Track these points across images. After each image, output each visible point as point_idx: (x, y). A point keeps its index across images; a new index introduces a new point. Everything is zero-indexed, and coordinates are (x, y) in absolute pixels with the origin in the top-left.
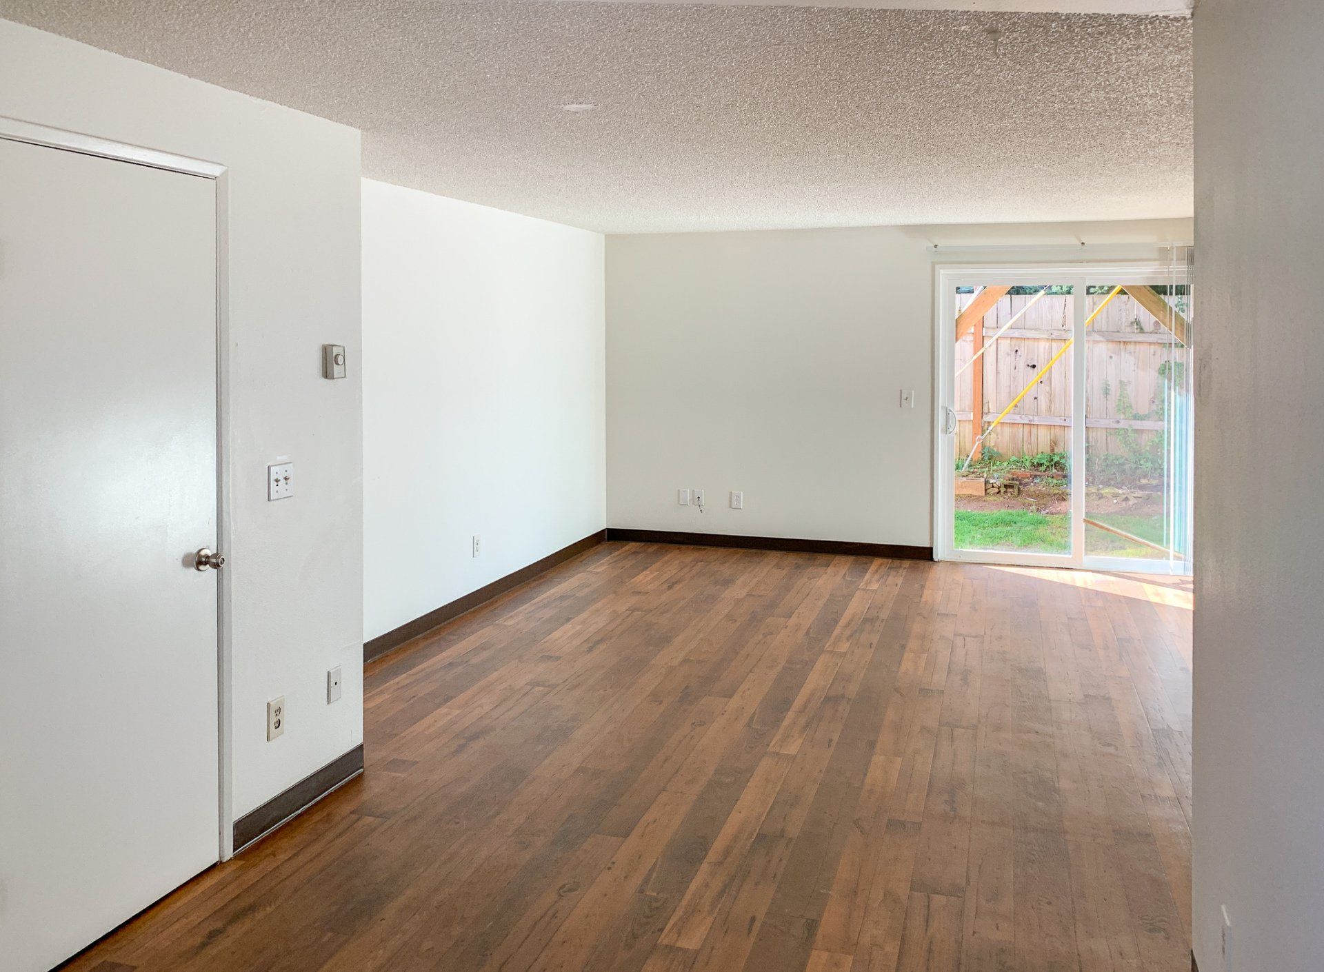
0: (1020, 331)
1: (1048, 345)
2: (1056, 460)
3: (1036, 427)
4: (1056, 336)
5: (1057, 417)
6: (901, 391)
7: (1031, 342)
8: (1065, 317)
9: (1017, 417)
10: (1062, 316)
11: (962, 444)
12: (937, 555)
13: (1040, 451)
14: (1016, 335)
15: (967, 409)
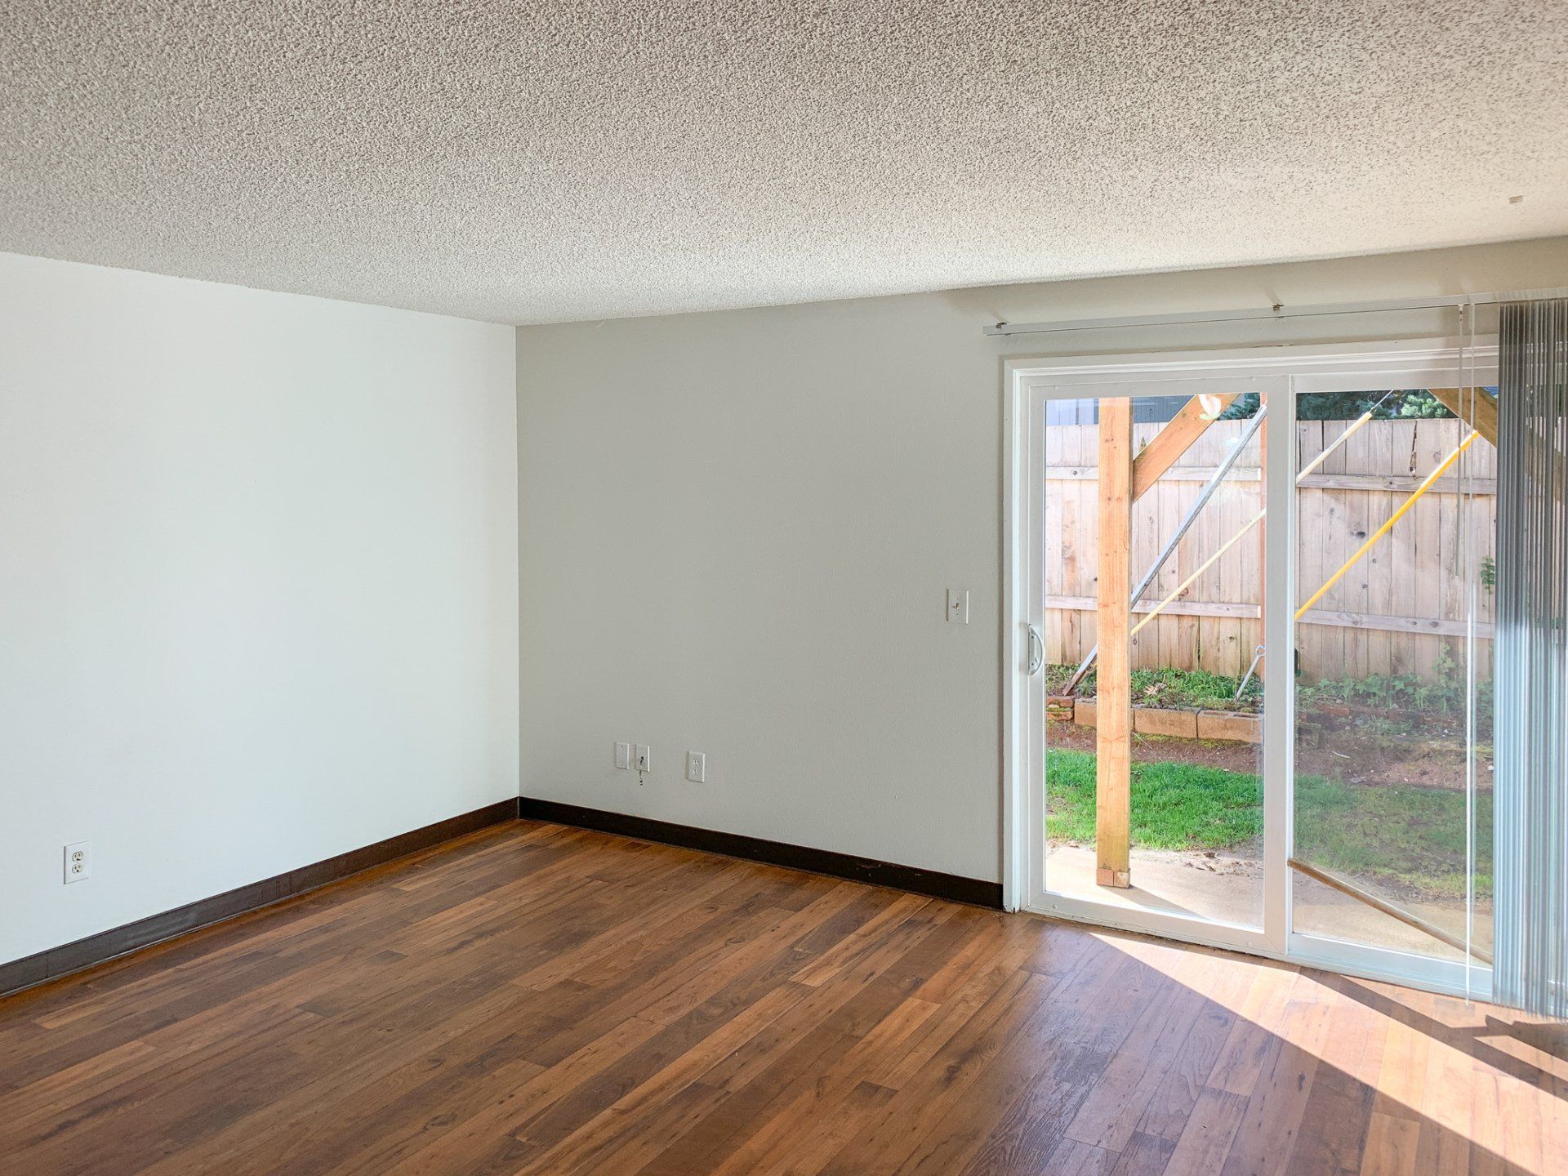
0: (1338, 477)
1: (1385, 500)
2: (1397, 688)
3: (1365, 633)
4: (1399, 486)
5: (1401, 617)
6: (948, 590)
7: (1356, 497)
8: (1414, 456)
9: (1333, 616)
10: (1410, 453)
11: (1245, 655)
12: (1014, 898)
13: (1372, 670)
14: (1331, 484)
15: (1252, 600)
